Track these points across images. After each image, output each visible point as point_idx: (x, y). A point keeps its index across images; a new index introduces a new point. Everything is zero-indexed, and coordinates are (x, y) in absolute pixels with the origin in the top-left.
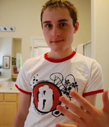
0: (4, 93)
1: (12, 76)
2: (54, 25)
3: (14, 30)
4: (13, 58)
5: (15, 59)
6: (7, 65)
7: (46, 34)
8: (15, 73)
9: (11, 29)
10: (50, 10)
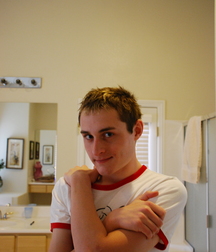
0: (16, 235)
1: (30, 186)
3: (39, 84)
4: (31, 142)
5: (38, 144)
6: (16, 160)
8: (37, 180)
9: (34, 82)
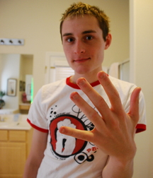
1: (20, 106)
2: (77, 39)
3: (23, 43)
7: (67, 51)
10: (72, 19)
